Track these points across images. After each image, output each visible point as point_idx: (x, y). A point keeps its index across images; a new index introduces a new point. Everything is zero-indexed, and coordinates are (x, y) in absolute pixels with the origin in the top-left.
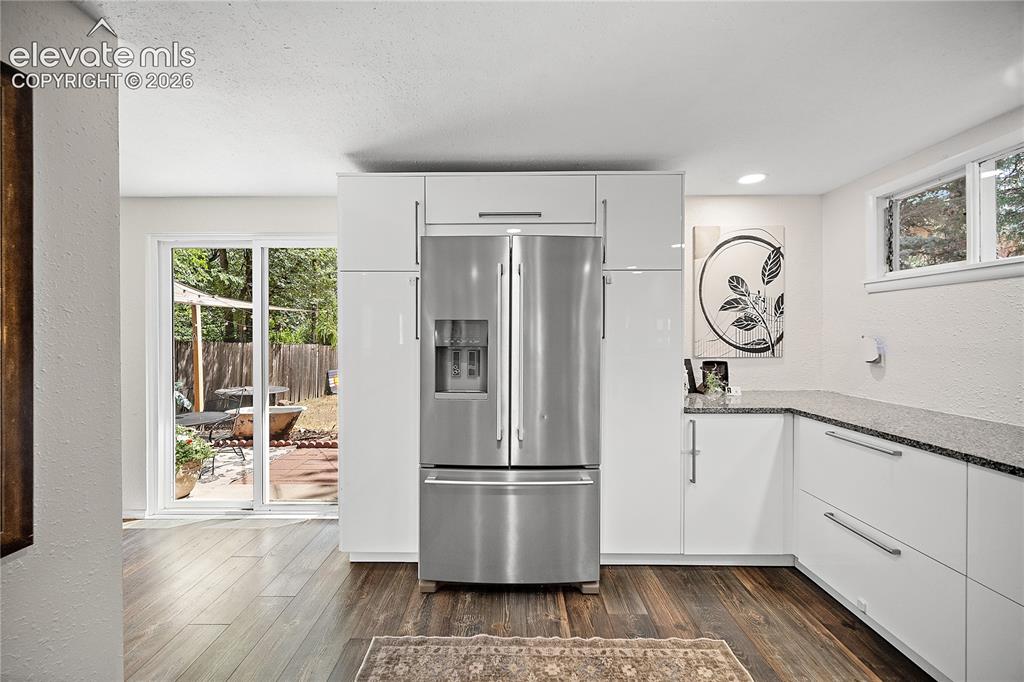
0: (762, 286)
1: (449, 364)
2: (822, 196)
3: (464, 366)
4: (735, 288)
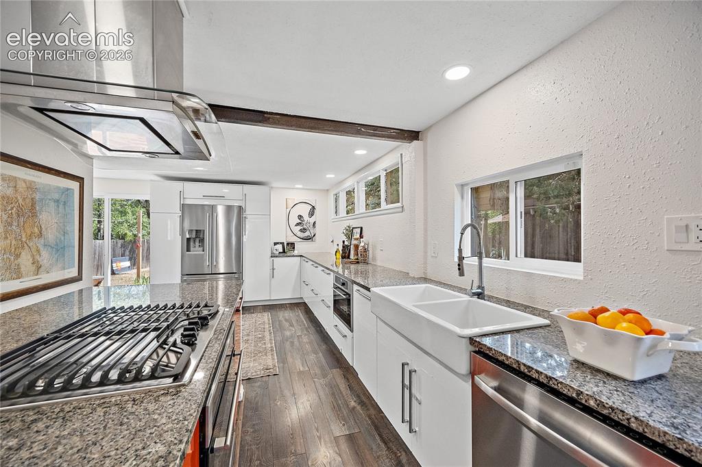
0: (309, 219)
1: (192, 244)
2: (328, 190)
3: (197, 244)
4: (300, 219)
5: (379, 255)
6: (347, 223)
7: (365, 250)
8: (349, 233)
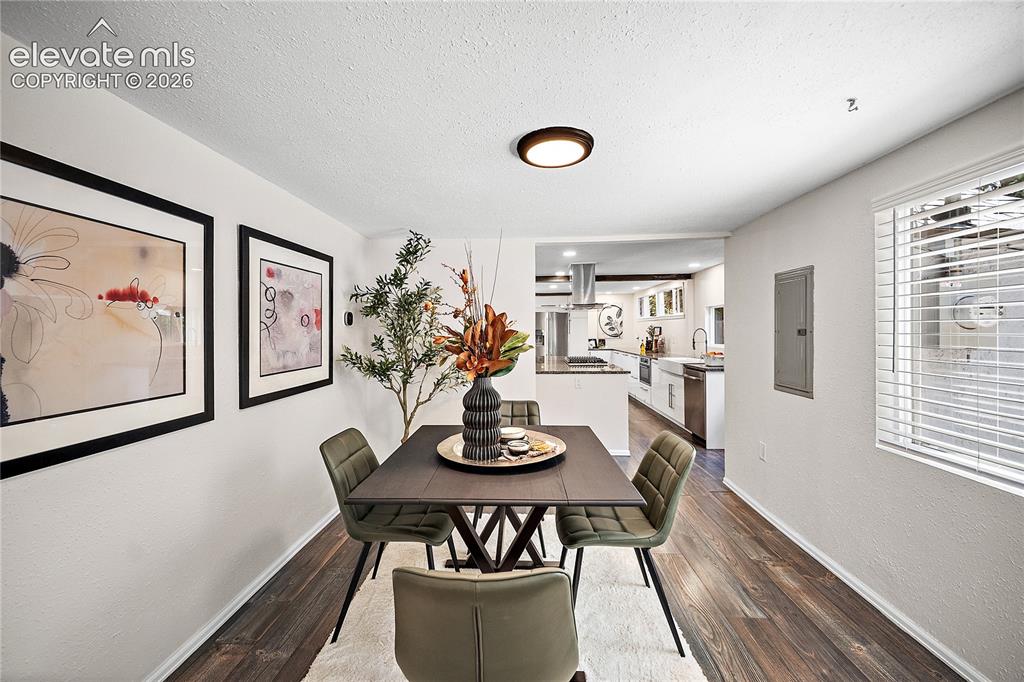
0: (617, 319)
2: (633, 294)
4: (609, 320)
5: (672, 346)
6: (650, 324)
7: (663, 343)
8: (652, 332)
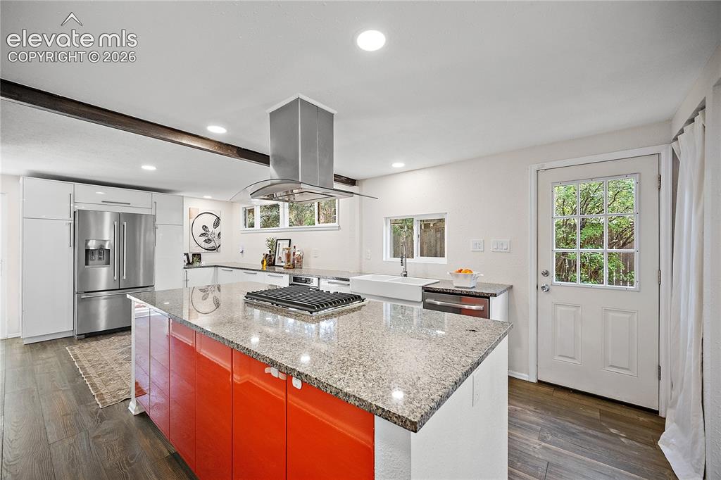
0: (214, 229)
2: (233, 203)
4: (204, 230)
